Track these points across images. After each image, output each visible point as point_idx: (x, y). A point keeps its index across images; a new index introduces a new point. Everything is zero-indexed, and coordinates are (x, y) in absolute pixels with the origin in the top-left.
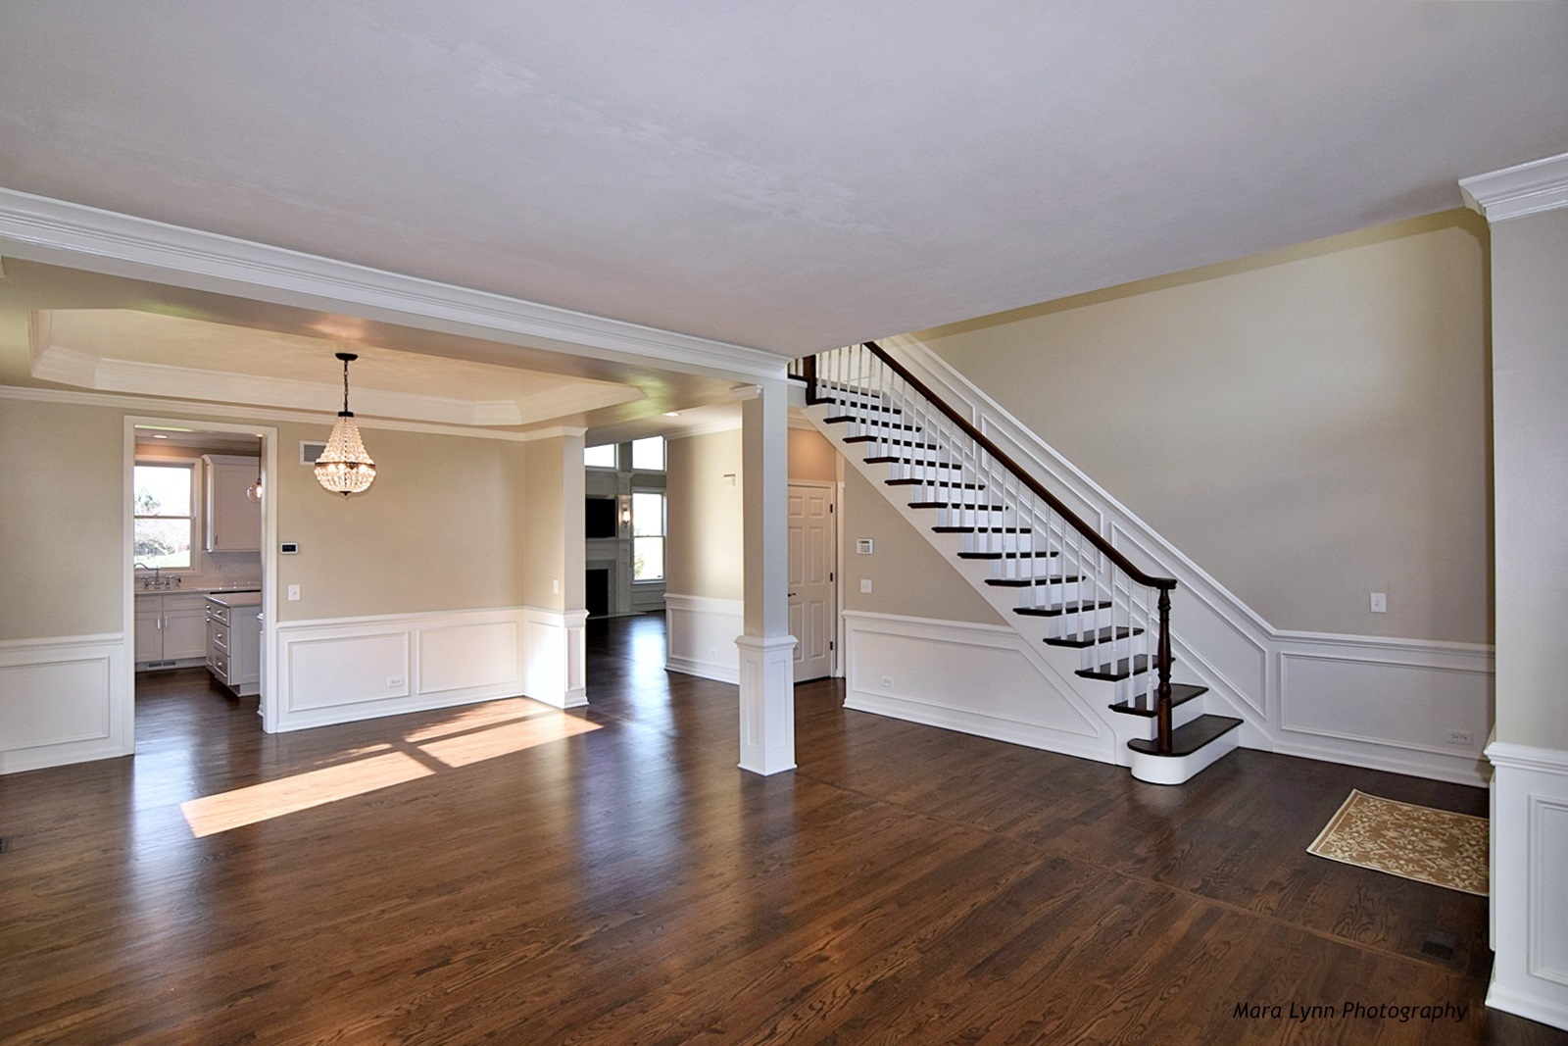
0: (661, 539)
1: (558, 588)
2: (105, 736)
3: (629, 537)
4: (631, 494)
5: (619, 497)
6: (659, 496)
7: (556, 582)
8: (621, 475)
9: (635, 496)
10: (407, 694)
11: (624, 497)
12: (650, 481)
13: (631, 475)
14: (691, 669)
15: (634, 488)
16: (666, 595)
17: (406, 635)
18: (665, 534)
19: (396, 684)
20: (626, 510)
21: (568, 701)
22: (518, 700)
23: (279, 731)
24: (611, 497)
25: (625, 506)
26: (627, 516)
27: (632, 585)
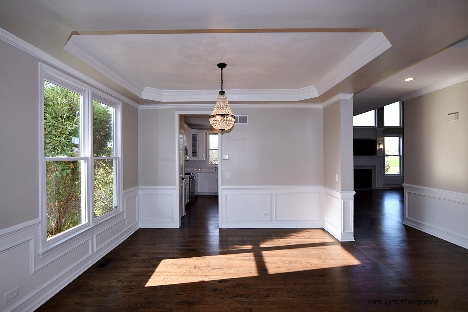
0: (399, 157)
1: (338, 178)
2: (171, 220)
3: (382, 156)
4: (383, 137)
5: (377, 138)
6: (398, 138)
7: (337, 175)
8: (377, 129)
9: (386, 138)
10: (270, 220)
11: (380, 139)
12: (392, 131)
13: (383, 129)
14: (422, 228)
15: (385, 135)
16: (403, 184)
17: (270, 195)
18: (401, 154)
19: (265, 215)
20: (381, 144)
21: (343, 238)
22: (319, 230)
23: (223, 228)
24: (374, 138)
25: (380, 142)
26: (381, 147)
27: (384, 176)
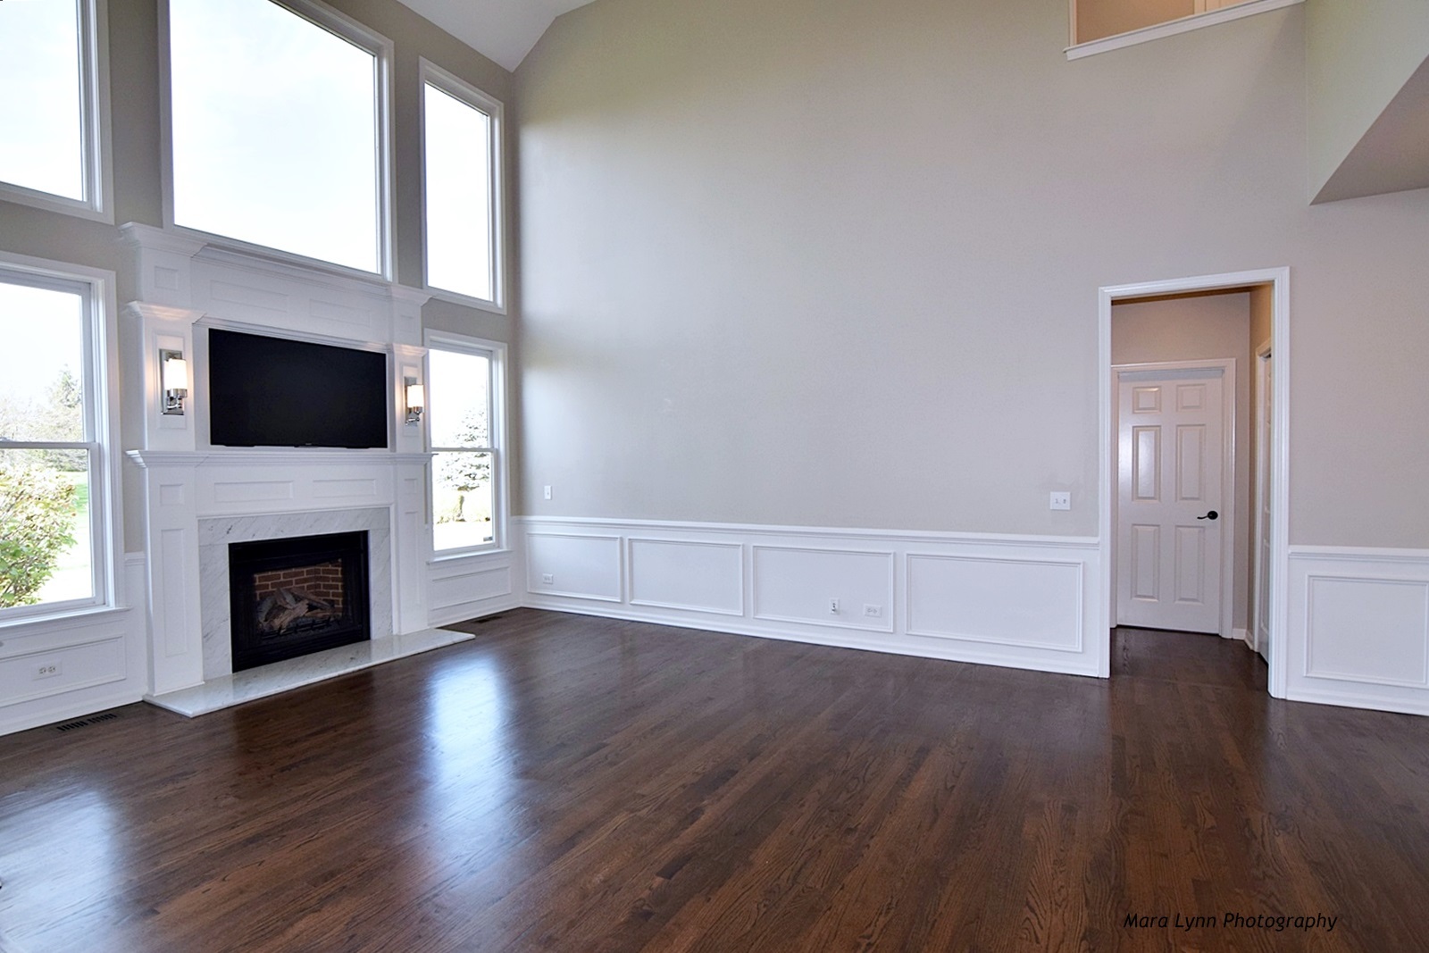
3: (421, 450)
5: (396, 347)
11: (409, 351)
13: (424, 298)
15: (429, 335)
25: (410, 372)
26: (415, 397)
27: (428, 564)
